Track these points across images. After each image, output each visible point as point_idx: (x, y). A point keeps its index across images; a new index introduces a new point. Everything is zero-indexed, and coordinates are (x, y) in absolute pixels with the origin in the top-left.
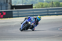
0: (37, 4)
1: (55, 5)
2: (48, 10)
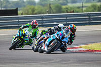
0: (25, 8)
1: (54, 11)
2: (42, 17)
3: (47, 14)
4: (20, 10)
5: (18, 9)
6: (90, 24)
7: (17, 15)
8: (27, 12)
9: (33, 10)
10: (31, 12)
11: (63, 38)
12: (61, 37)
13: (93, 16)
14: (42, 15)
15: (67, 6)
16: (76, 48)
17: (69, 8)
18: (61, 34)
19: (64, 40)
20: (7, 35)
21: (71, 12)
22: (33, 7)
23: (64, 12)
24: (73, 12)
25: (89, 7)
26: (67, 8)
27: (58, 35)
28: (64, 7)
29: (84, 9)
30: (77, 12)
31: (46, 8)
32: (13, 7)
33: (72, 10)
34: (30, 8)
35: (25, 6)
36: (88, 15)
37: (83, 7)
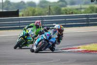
0: (26, 10)
1: (54, 12)
2: (42, 19)
3: (47, 16)
4: (21, 12)
5: (19, 10)
6: (88, 25)
7: (18, 16)
8: (27, 13)
9: (34, 12)
10: (31, 14)
11: (50, 38)
12: (48, 37)
13: (91, 17)
14: (42, 16)
15: (66, 8)
16: (74, 48)
17: (68, 10)
18: (48, 35)
19: (51, 40)
20: (9, 36)
21: (70, 14)
22: (33, 8)
23: (63, 14)
24: (72, 13)
25: (88, 9)
26: (66, 10)
27: (45, 35)
28: (63, 8)
29: (83, 11)
30: (76, 14)
31: (46, 9)
32: (14, 9)
33: (71, 12)
34: (31, 10)
35: (25, 8)
36: (86, 16)
37: (81, 9)
